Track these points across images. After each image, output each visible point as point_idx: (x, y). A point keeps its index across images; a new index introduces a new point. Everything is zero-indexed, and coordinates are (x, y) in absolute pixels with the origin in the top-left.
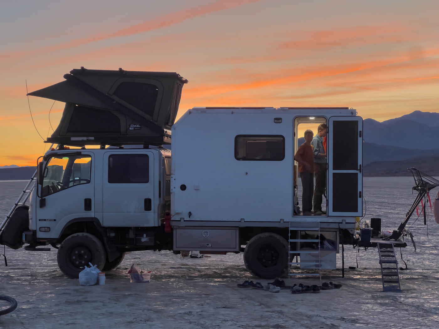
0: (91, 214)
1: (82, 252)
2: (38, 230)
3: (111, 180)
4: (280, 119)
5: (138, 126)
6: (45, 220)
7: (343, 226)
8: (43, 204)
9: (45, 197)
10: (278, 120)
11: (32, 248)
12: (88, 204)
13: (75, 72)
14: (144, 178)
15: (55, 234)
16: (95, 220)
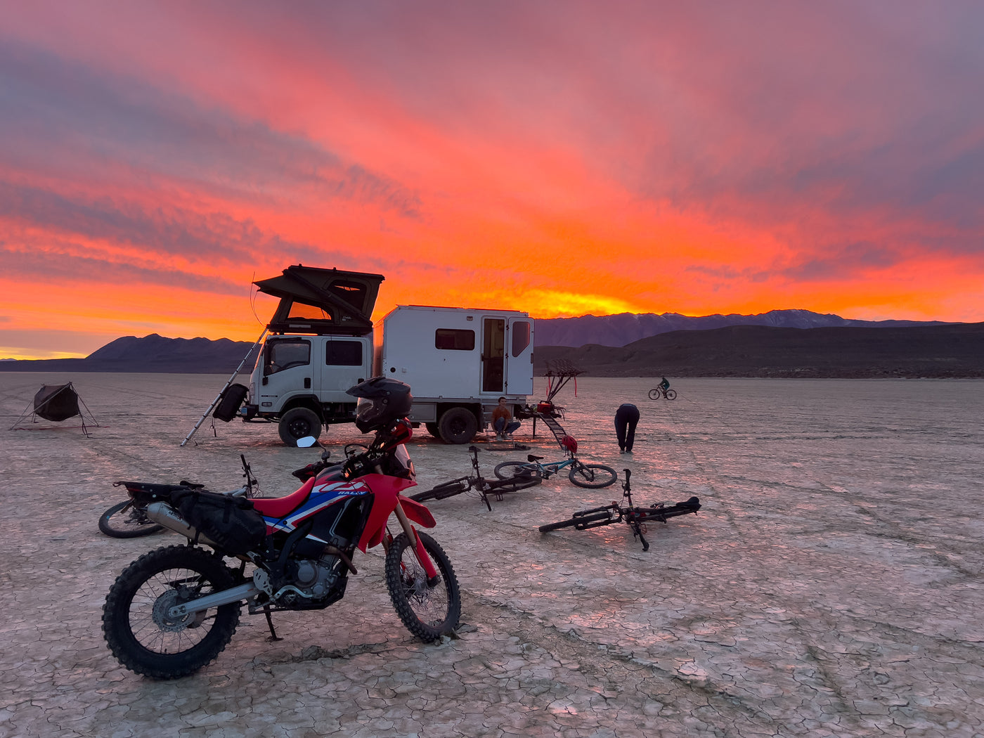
0: (310, 391)
1: (302, 424)
2: (260, 405)
3: (328, 363)
4: (472, 317)
5: (349, 318)
6: (267, 396)
7: (516, 403)
8: (265, 382)
9: (268, 376)
10: (470, 318)
11: (247, 419)
12: (307, 383)
13: (292, 268)
14: (358, 361)
15: (277, 408)
16: (314, 397)
